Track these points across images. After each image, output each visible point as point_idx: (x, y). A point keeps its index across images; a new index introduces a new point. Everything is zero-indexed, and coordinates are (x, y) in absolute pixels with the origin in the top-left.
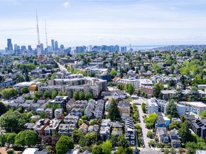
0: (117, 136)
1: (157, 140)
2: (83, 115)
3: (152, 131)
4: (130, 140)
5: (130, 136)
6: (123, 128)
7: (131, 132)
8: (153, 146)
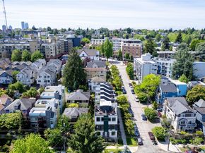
0: (74, 120)
1: (168, 126)
2: (15, 81)
3: (151, 107)
4: (106, 127)
5: (106, 119)
6: (91, 103)
7: (109, 109)
8: (162, 140)
